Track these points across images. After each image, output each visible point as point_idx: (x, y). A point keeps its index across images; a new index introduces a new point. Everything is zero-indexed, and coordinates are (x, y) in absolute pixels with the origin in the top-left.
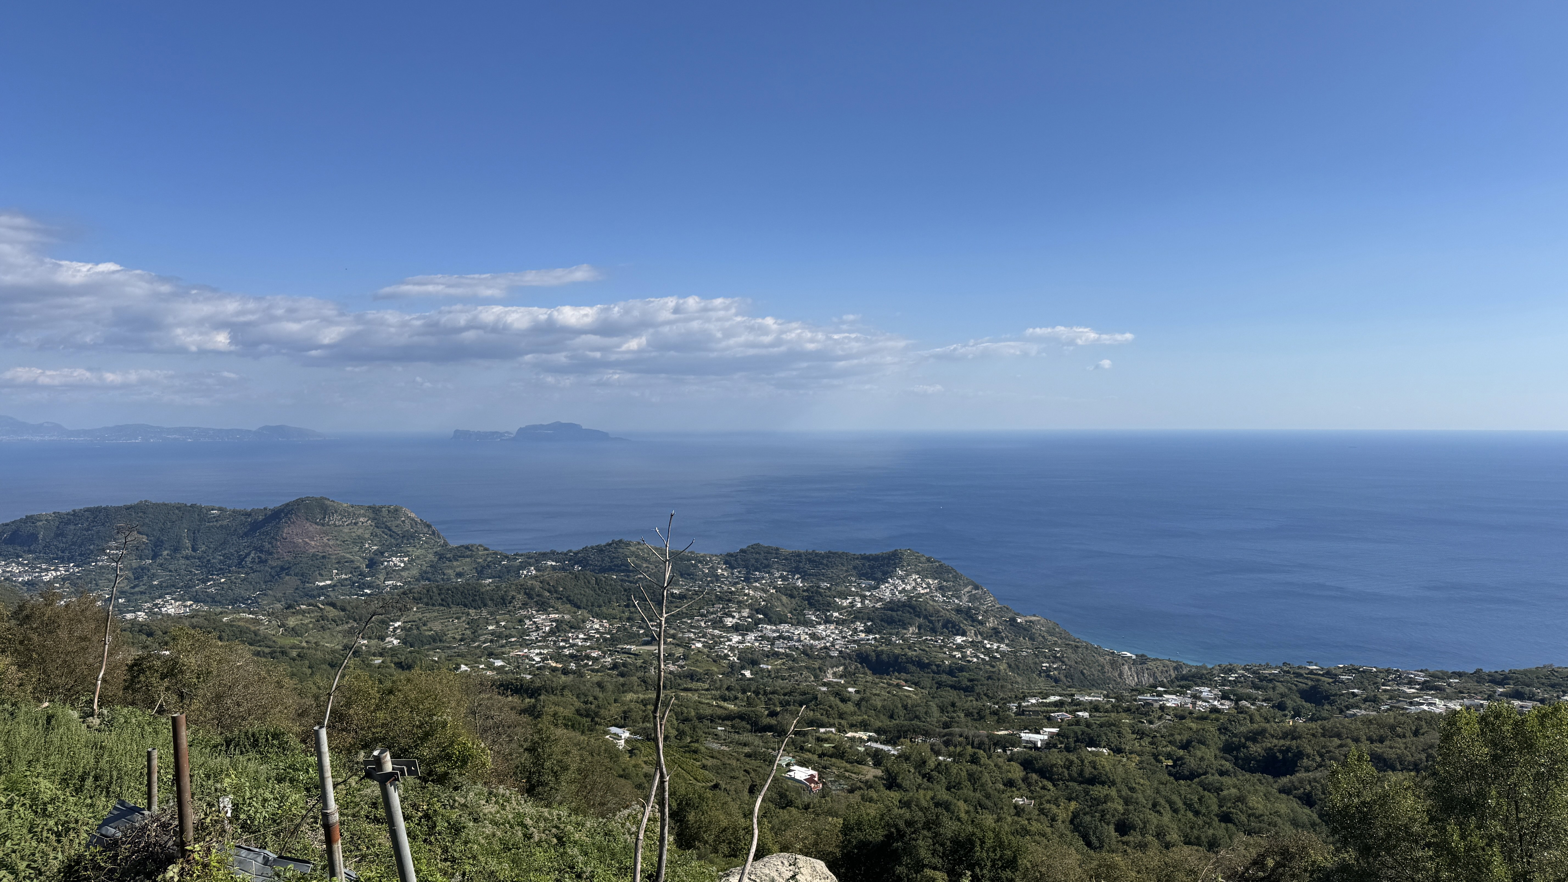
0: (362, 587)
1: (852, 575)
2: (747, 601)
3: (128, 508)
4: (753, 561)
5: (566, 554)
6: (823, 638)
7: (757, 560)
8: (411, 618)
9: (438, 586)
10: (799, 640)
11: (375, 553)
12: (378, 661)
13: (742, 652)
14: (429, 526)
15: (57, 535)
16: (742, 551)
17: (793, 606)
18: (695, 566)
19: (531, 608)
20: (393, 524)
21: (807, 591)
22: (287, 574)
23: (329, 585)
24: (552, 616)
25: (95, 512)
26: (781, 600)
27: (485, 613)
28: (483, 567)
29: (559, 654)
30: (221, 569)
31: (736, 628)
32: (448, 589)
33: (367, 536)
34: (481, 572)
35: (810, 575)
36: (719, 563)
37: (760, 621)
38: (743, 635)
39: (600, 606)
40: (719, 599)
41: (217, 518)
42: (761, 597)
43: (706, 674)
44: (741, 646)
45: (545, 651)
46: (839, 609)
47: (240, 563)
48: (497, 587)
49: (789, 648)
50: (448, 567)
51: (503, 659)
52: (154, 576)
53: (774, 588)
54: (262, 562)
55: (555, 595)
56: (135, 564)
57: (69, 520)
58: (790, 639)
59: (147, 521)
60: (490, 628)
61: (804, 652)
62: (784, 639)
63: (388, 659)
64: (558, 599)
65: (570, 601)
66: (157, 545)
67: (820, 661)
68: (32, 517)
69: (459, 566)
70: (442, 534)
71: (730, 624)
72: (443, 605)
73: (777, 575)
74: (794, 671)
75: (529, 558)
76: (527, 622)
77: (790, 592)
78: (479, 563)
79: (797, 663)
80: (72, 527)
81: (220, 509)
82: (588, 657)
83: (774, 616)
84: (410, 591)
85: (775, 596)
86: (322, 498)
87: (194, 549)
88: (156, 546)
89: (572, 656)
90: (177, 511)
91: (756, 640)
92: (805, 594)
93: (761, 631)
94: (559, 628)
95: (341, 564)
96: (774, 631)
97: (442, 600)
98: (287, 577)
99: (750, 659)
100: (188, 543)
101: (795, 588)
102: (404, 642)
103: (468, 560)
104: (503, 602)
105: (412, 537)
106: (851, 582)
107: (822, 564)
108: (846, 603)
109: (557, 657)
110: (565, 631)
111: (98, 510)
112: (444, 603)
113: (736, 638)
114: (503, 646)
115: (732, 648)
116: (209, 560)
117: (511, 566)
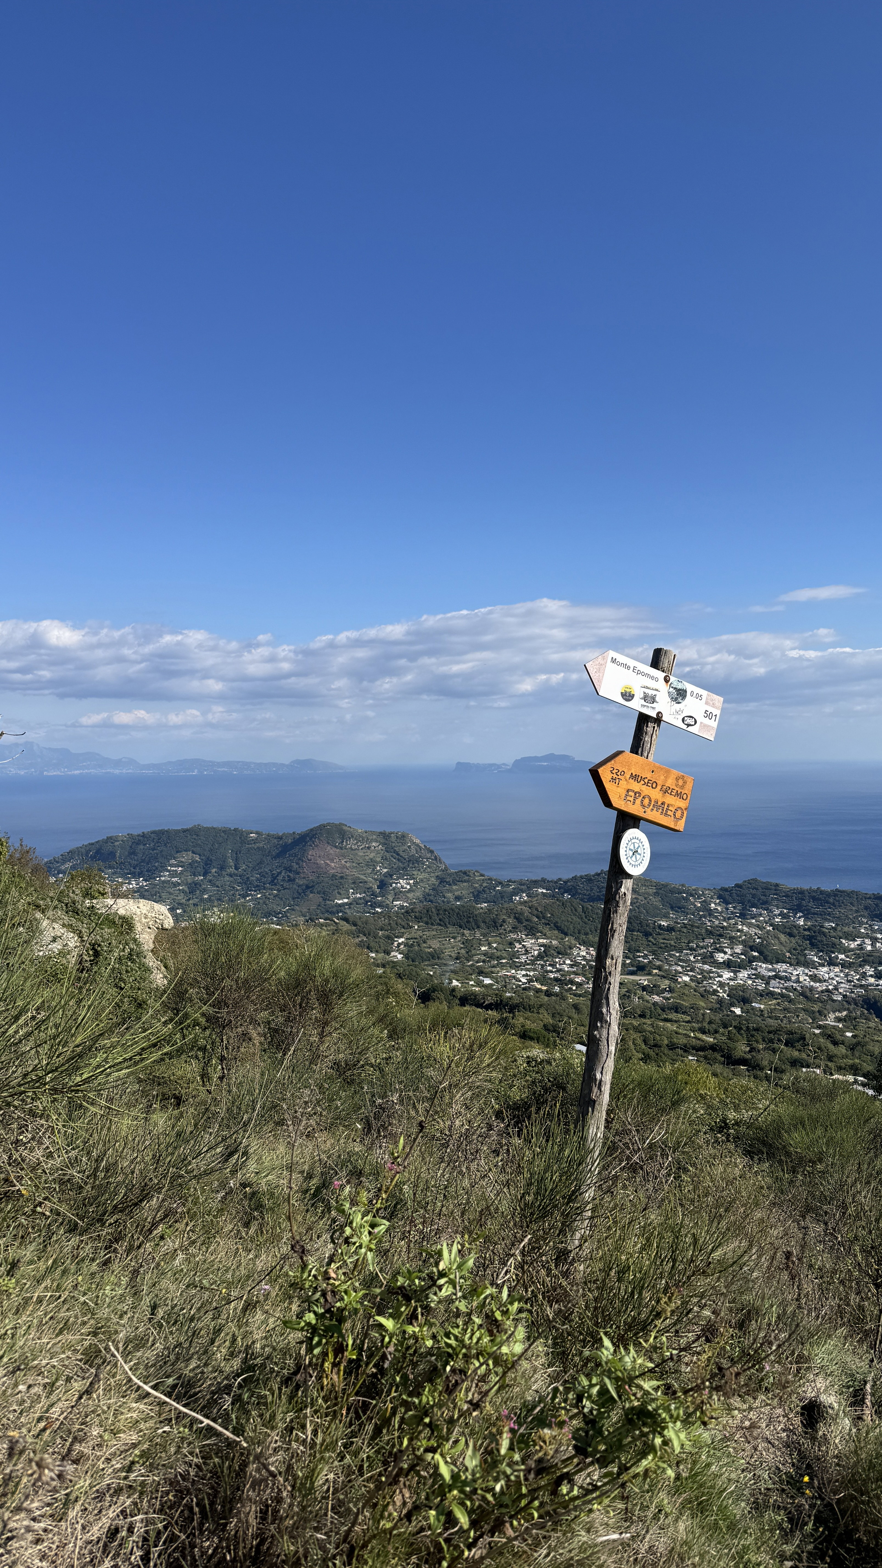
0: (374, 906)
1: (864, 917)
2: (740, 937)
3: (185, 831)
4: (749, 897)
5: (556, 882)
6: (825, 981)
7: (754, 896)
8: (413, 935)
9: (436, 907)
10: (798, 981)
11: (385, 875)
12: (380, 971)
13: (732, 989)
14: (432, 852)
15: (131, 854)
16: (737, 886)
17: (793, 945)
18: (686, 899)
19: (521, 932)
20: (400, 849)
21: (809, 930)
22: (312, 892)
23: (346, 904)
24: (541, 941)
25: (160, 834)
26: (778, 938)
27: (478, 935)
28: (479, 892)
29: (544, 977)
30: (257, 886)
31: (728, 965)
32: (445, 910)
33: (379, 859)
34: (477, 896)
35: (814, 914)
36: (712, 898)
37: (755, 959)
38: (735, 972)
39: (586, 934)
40: (710, 933)
41: (255, 841)
42: (756, 934)
43: (692, 1008)
44: (732, 983)
45: (532, 973)
46: (845, 951)
47: (272, 881)
48: (489, 910)
49: (786, 988)
50: (449, 891)
51: (492, 978)
52: (205, 891)
53: (771, 925)
54: (291, 880)
55: (543, 921)
56: (190, 879)
57: (139, 840)
58: (787, 979)
59: (199, 842)
60: (483, 948)
61: (803, 994)
62: (781, 978)
63: (388, 970)
64: (546, 924)
65: (558, 928)
66: (208, 863)
67: (820, 1004)
68: (111, 838)
69: (458, 890)
70: (443, 860)
71: (721, 960)
72: (440, 925)
73: (777, 912)
74: (789, 1012)
75: (521, 885)
76: (517, 945)
77: (790, 931)
78: (475, 888)
79: (794, 1004)
80: (142, 847)
81: (257, 833)
82: (572, 982)
83: (770, 955)
84: (412, 910)
85: (772, 934)
86: (341, 824)
87: (237, 868)
88: (206, 864)
89: (556, 979)
90: (223, 834)
91: (749, 978)
92: (807, 933)
93: (756, 969)
94: (546, 953)
95: (357, 884)
96: (770, 970)
97: (440, 920)
98: (311, 895)
99: (741, 996)
100: (231, 862)
101: (795, 927)
102: (407, 956)
103: (465, 884)
104: (495, 924)
105: (417, 862)
106: (861, 924)
107: (828, 902)
108: (853, 945)
109: (543, 979)
110: (553, 957)
111: (162, 832)
112: (442, 923)
113: (727, 975)
114: (494, 967)
115: (721, 985)
116: (248, 878)
117: (505, 892)
